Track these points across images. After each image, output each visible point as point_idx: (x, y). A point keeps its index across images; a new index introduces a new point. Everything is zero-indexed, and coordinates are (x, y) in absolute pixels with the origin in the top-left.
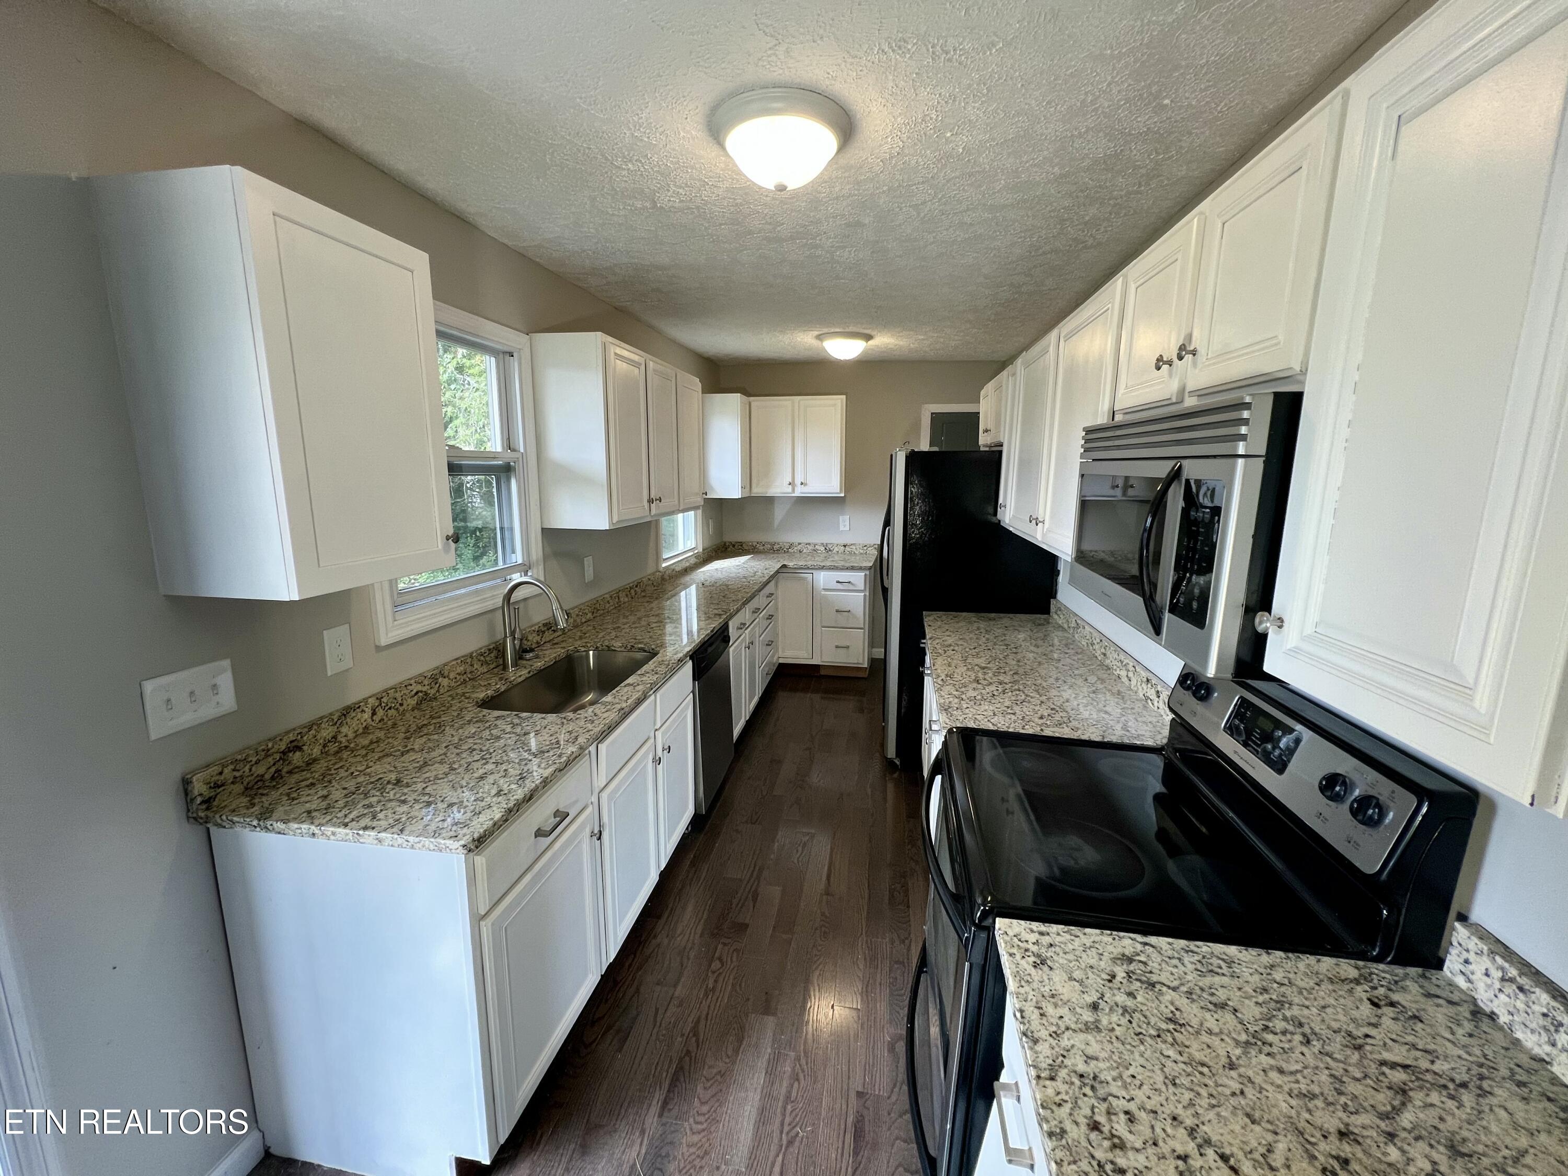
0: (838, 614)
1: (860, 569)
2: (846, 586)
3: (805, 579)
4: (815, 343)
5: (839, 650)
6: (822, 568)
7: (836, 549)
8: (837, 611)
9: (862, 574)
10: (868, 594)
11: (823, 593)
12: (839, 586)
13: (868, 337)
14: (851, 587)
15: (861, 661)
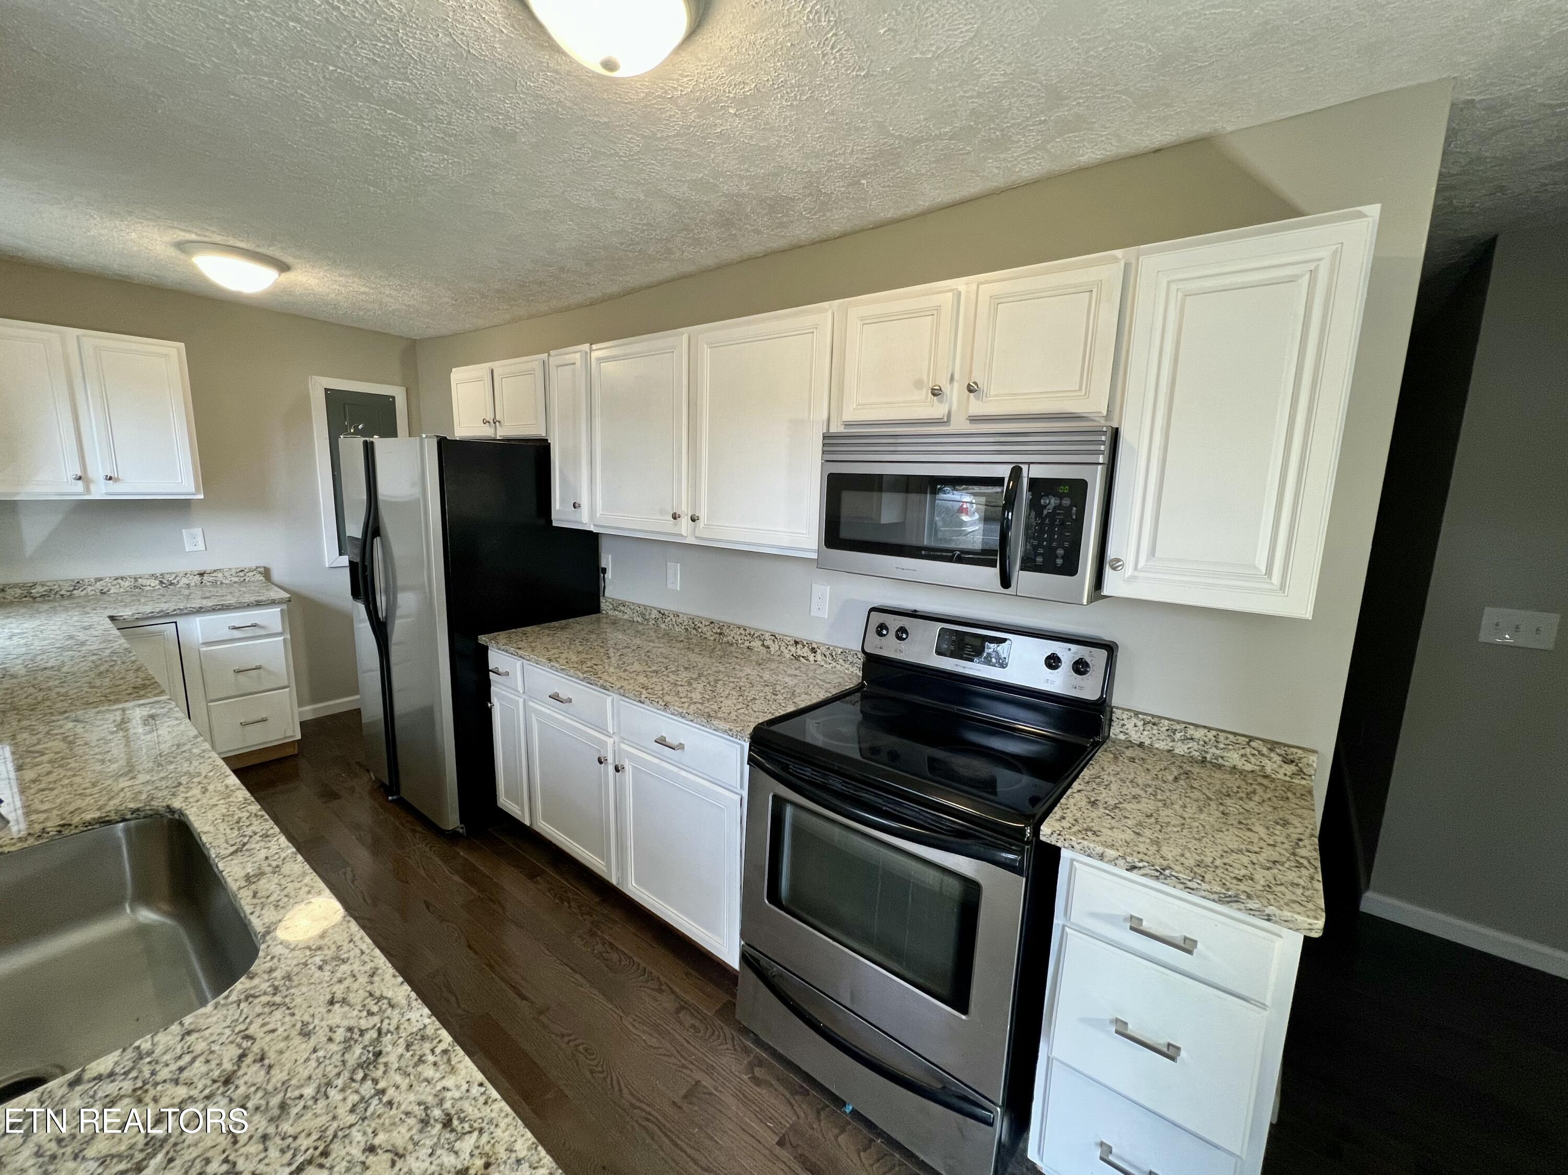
0: (240, 676)
1: (273, 603)
2: (249, 632)
3: (160, 633)
4: (173, 252)
5: (249, 728)
6: (200, 611)
7: (185, 581)
8: (238, 672)
9: (277, 610)
10: (289, 637)
11: (204, 649)
12: (237, 634)
13: (283, 267)
14: (263, 632)
15: (289, 733)
